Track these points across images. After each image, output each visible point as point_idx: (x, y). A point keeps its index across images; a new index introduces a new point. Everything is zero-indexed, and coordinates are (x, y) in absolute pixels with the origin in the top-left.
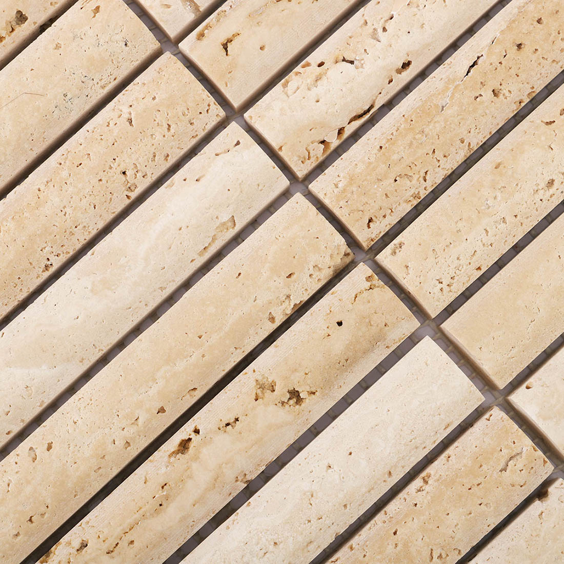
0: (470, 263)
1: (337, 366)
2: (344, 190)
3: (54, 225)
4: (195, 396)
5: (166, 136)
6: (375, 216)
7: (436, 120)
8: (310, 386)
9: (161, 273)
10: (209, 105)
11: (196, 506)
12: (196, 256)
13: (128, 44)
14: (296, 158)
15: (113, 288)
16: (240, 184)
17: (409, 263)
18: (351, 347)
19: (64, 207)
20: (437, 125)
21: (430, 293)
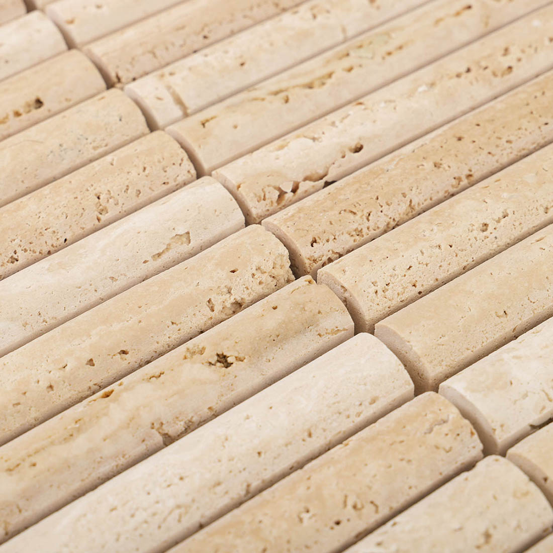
0: (405, 276)
1: (268, 339)
2: (293, 216)
3: (27, 224)
4: (126, 360)
5: (141, 175)
6: (319, 237)
7: (380, 176)
8: (238, 352)
9: (114, 264)
10: (182, 160)
11: (107, 441)
12: (149, 258)
13: (123, 119)
14: (252, 195)
15: (68, 268)
16: (199, 207)
17: (347, 268)
18: (284, 326)
19: (40, 213)
20: (382, 180)
21: (364, 291)
